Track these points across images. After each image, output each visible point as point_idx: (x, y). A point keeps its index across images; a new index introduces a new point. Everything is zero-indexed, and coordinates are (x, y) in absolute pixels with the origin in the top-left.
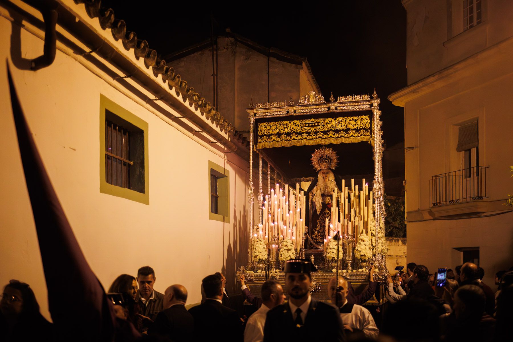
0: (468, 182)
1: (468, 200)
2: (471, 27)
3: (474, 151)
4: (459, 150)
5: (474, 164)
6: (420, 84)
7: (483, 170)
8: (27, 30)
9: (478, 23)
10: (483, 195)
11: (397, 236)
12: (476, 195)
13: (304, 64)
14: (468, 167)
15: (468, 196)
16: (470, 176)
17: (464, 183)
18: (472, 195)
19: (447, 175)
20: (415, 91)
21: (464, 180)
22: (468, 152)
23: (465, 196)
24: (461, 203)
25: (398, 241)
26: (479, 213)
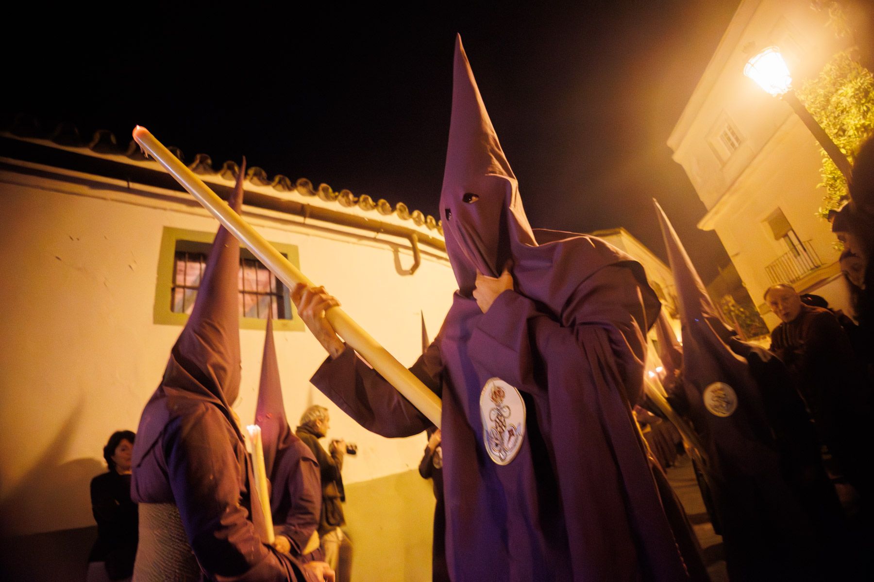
0: (800, 260)
1: (807, 273)
2: (736, 149)
3: (791, 234)
4: (777, 238)
5: (796, 242)
6: (718, 206)
7: (808, 244)
8: (403, 253)
9: (739, 144)
10: (819, 263)
11: (762, 334)
12: (813, 267)
13: (622, 232)
14: (792, 247)
15: (806, 270)
16: (799, 255)
17: (797, 263)
18: (809, 268)
19: (777, 262)
20: (716, 213)
21: (795, 259)
22: (787, 238)
23: (802, 272)
24: (803, 278)
25: (765, 338)
26: (825, 280)
